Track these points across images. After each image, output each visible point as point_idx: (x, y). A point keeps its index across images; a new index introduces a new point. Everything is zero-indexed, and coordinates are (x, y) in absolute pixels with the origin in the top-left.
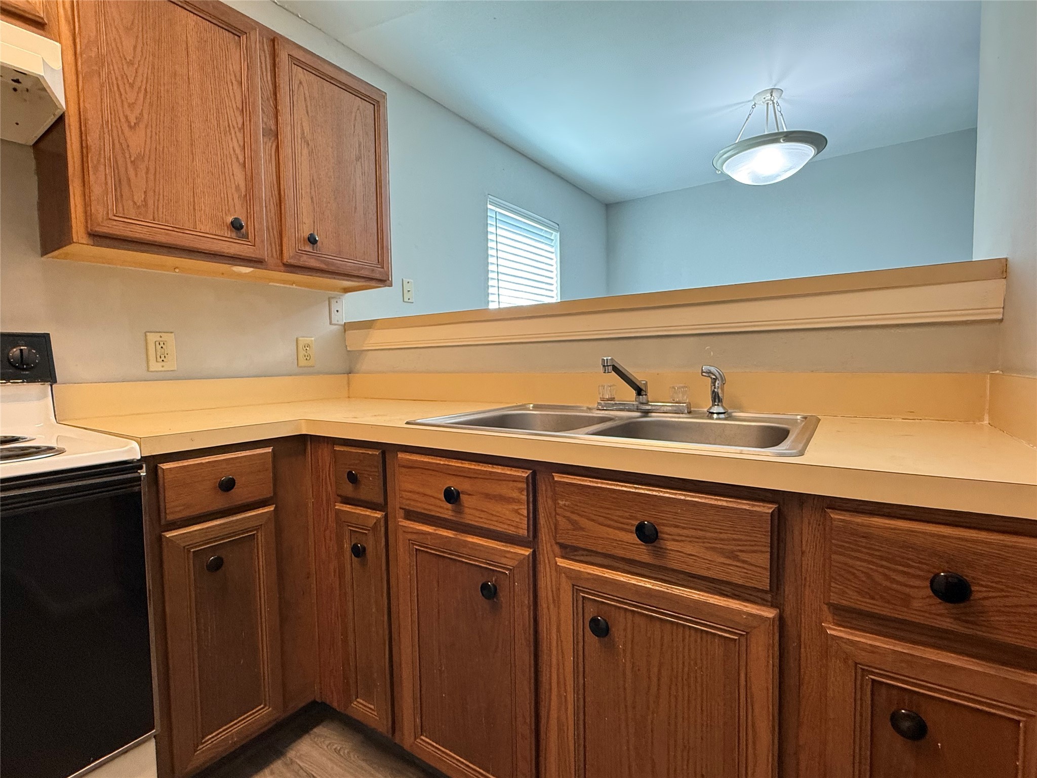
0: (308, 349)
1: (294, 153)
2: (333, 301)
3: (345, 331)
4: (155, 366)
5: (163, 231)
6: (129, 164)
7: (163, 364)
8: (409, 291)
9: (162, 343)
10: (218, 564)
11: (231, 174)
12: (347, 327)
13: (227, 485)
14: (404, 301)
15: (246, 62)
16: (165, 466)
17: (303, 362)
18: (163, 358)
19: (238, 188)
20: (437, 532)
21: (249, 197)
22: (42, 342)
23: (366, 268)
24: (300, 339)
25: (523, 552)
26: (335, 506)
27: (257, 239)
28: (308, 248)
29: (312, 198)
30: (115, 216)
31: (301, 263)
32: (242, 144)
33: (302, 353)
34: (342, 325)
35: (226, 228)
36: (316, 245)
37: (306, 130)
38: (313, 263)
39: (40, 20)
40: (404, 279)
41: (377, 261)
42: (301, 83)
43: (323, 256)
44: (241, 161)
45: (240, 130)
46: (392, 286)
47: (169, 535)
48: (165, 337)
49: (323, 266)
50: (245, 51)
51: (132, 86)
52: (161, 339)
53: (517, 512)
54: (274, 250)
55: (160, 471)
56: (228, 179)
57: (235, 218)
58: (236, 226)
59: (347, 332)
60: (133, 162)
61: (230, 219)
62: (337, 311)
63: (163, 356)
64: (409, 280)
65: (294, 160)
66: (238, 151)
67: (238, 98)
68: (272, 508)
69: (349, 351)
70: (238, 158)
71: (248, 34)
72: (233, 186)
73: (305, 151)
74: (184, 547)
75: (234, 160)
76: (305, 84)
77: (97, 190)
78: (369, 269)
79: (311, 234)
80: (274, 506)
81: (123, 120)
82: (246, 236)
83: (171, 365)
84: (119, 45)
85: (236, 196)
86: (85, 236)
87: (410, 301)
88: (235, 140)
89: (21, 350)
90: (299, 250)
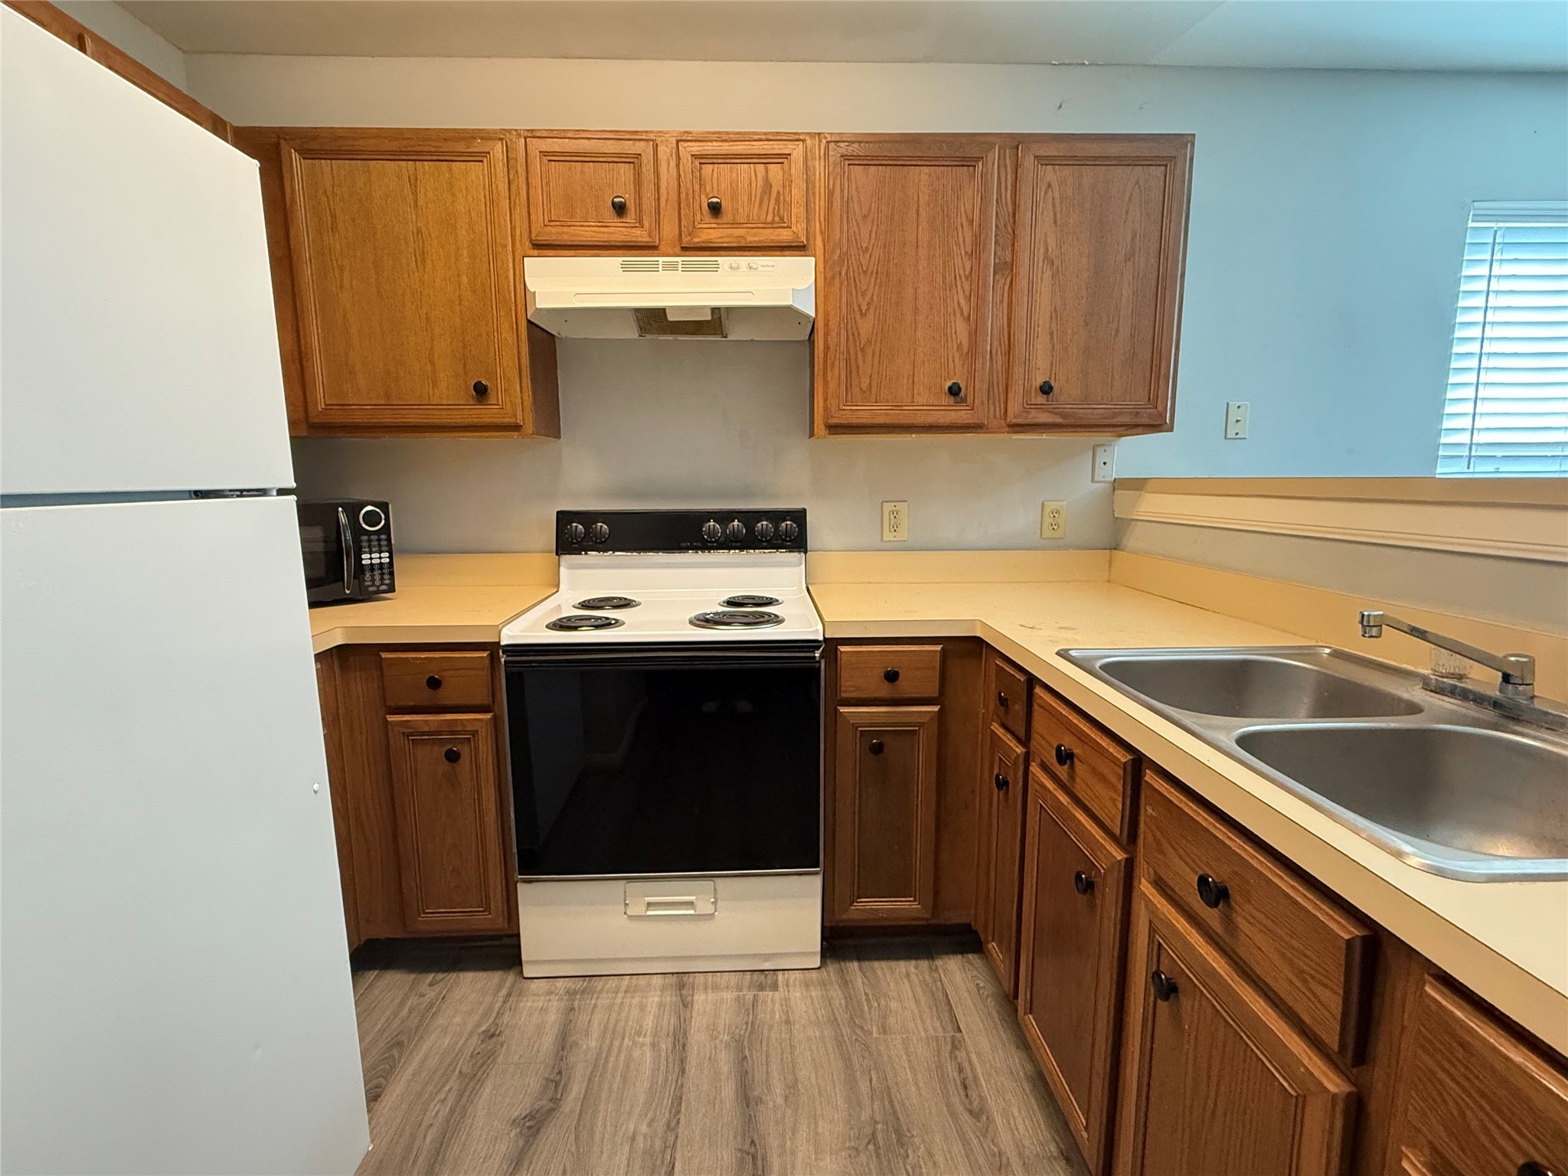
0: (1056, 515)
1: (1031, 283)
2: (1100, 450)
3: (1114, 489)
4: (888, 536)
5: (882, 411)
6: (859, 352)
7: (895, 534)
8: (1238, 421)
9: (895, 513)
10: (878, 749)
11: (954, 331)
12: (1118, 484)
13: (892, 677)
14: (1226, 438)
15: (980, 194)
16: (843, 649)
17: (1047, 533)
18: (895, 528)
19: (960, 346)
20: (1055, 793)
21: (972, 353)
22: (799, 516)
23: (1127, 412)
24: (1045, 503)
25: (1115, 854)
26: (992, 725)
27: (976, 401)
28: (1041, 399)
29: (1051, 334)
30: (844, 405)
31: (1029, 421)
32: (967, 293)
33: (1048, 520)
34: (1110, 482)
35: (943, 395)
36: (1051, 394)
37: (1052, 243)
38: (1044, 418)
39: (801, 244)
40: (1230, 403)
41: (1147, 399)
42: (1049, 186)
43: (1062, 406)
44: (966, 314)
45: (967, 278)
46: (1172, 431)
47: (842, 710)
48: (900, 506)
49: (1058, 420)
50: (980, 180)
51: (865, 272)
52: (895, 509)
53: (1113, 800)
54: (998, 409)
55: (839, 653)
56: (949, 339)
57: (954, 383)
58: (954, 391)
59: (1116, 492)
60: (862, 350)
61: (949, 384)
62: (1105, 463)
63: (895, 526)
64: (1239, 404)
65: (1030, 292)
66: (963, 302)
67: (968, 241)
68: (936, 708)
69: (1117, 518)
70: (962, 312)
71: (984, 159)
72: (955, 346)
73: (1048, 274)
74: (853, 724)
75: (958, 314)
76: (1056, 187)
77: (832, 384)
78: (1131, 413)
79: (1045, 383)
80: (939, 706)
81: (856, 309)
82: (964, 400)
83: (903, 535)
84: (858, 238)
85: (957, 356)
86: (823, 427)
87: (1238, 436)
88: (960, 292)
89: (787, 525)
90: (1028, 404)
